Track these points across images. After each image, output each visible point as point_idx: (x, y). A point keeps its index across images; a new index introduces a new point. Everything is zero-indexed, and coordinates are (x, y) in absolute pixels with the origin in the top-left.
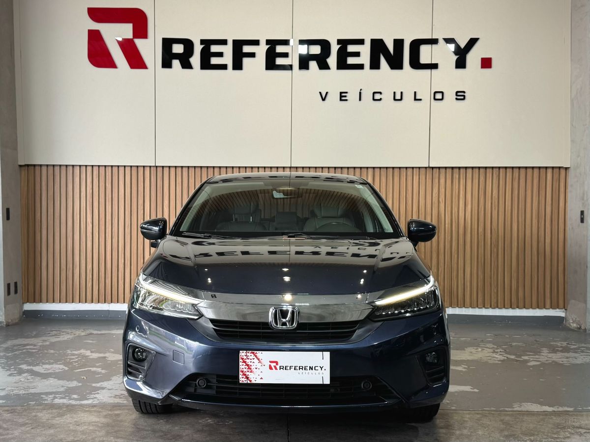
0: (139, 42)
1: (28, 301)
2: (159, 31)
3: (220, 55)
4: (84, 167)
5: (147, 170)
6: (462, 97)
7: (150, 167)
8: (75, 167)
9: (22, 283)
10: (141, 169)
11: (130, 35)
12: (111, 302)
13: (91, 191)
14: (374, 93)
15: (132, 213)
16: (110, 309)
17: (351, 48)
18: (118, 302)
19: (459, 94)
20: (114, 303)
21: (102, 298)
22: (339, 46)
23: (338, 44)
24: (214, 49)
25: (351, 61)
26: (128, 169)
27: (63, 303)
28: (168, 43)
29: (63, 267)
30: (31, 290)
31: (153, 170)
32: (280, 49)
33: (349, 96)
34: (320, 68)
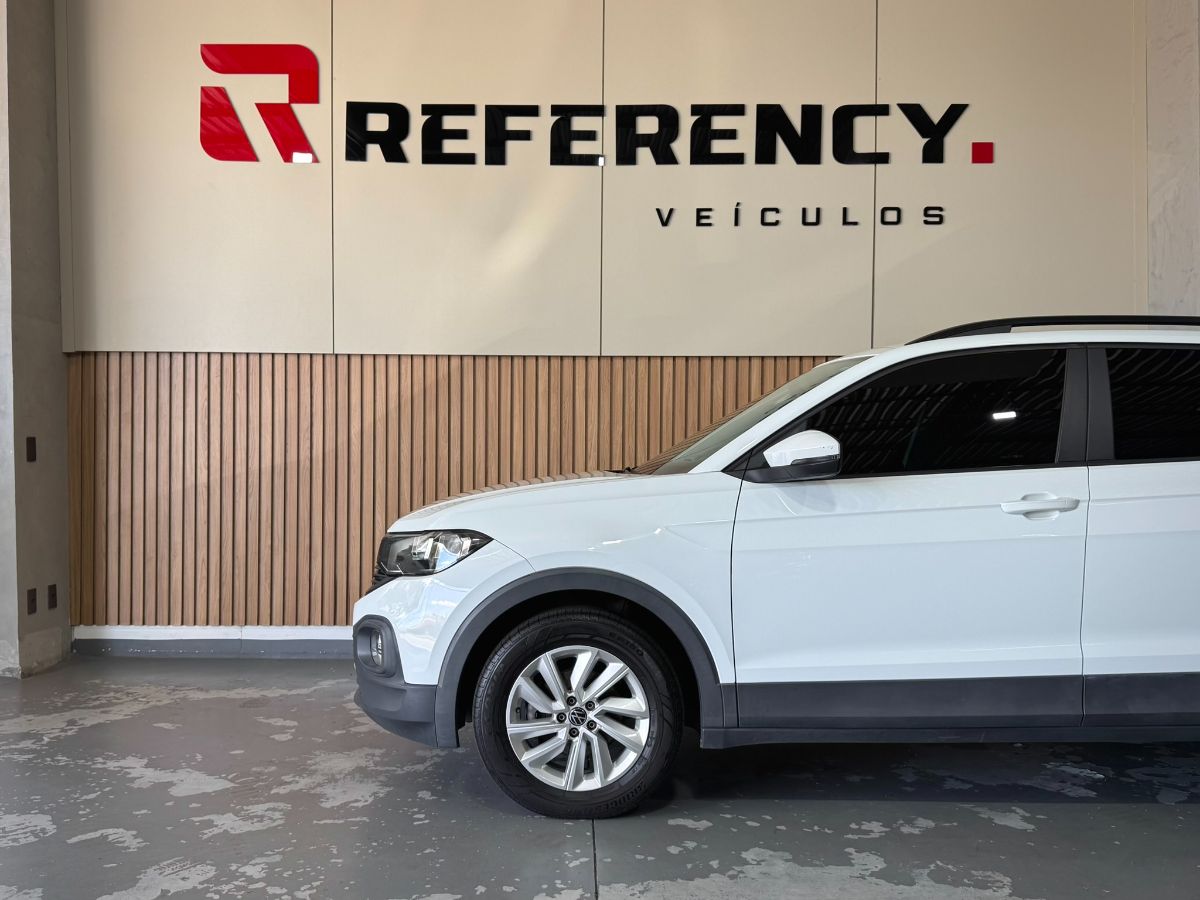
0: (301, 111)
1: (81, 623)
2: (340, 87)
3: (462, 134)
4: (193, 357)
5: (318, 362)
6: (937, 219)
7: (324, 355)
8: (174, 356)
9: (70, 586)
10: (305, 362)
11: (285, 99)
12: (246, 624)
13: (206, 403)
14: (764, 211)
15: (288, 447)
16: (243, 638)
17: (719, 123)
18: (258, 624)
19: (931, 212)
20: (251, 624)
21: (226, 615)
22: (696, 118)
23: (693, 113)
24: (450, 122)
25: (719, 147)
26: (279, 361)
27: (149, 625)
28: (357, 113)
29: (151, 553)
30: (87, 599)
31: (330, 361)
32: (579, 123)
33: (714, 217)
34: (659, 161)
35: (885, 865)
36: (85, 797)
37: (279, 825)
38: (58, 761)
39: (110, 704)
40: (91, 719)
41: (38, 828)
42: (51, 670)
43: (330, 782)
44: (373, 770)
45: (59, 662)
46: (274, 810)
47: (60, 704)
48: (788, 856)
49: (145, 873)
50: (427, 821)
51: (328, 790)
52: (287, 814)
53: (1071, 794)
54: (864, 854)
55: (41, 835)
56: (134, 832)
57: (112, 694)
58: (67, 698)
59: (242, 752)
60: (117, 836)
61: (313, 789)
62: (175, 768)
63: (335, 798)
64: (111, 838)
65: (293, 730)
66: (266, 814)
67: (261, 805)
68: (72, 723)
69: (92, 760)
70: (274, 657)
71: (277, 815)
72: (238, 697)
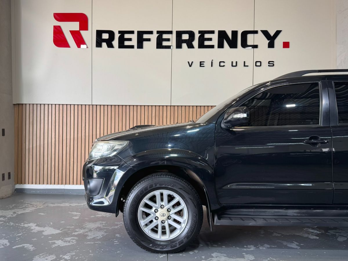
0: (82, 32)
1: (17, 184)
2: (94, 25)
3: (130, 40)
4: (51, 105)
5: (87, 107)
6: (272, 65)
7: (89, 105)
8: (45, 105)
10: (84, 107)
11: (78, 29)
12: (66, 184)
13: (54, 119)
14: (220, 62)
15: (78, 132)
16: (65, 188)
17: (207, 36)
18: (69, 184)
21: (60, 182)
22: (200, 34)
23: (199, 33)
24: (127, 36)
25: (207, 43)
26: (76, 107)
27: (37, 184)
28: (99, 33)
29: (38, 163)
30: (20, 176)
31: (91, 107)
32: (165, 36)
33: (205, 64)
34: (188, 48)
35: (255, 258)
36: (18, 235)
37: (74, 244)
38: (10, 224)
39: (26, 207)
40: (20, 212)
41: (4, 244)
42: (9, 197)
43: (90, 231)
44: (102, 228)
45: (11, 195)
46: (73, 239)
47: (11, 207)
48: (225, 255)
49: (35, 257)
50: (118, 243)
51: (89, 234)
52: (76, 240)
53: (311, 238)
54: (248, 255)
55: (5, 246)
56: (32, 245)
57: (26, 205)
58: (13, 206)
59: (64, 222)
60: (27, 246)
61: (85, 233)
62: (44, 227)
63: (91, 236)
64: (25, 247)
65: (79, 216)
66: (71, 241)
67: (70, 238)
68: (15, 213)
69: (20, 224)
70: (74, 194)
71: (74, 241)
72: (63, 206)
